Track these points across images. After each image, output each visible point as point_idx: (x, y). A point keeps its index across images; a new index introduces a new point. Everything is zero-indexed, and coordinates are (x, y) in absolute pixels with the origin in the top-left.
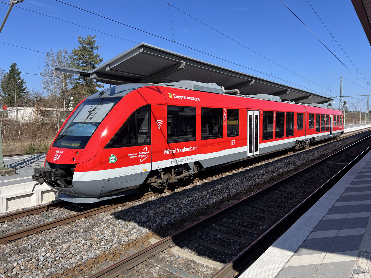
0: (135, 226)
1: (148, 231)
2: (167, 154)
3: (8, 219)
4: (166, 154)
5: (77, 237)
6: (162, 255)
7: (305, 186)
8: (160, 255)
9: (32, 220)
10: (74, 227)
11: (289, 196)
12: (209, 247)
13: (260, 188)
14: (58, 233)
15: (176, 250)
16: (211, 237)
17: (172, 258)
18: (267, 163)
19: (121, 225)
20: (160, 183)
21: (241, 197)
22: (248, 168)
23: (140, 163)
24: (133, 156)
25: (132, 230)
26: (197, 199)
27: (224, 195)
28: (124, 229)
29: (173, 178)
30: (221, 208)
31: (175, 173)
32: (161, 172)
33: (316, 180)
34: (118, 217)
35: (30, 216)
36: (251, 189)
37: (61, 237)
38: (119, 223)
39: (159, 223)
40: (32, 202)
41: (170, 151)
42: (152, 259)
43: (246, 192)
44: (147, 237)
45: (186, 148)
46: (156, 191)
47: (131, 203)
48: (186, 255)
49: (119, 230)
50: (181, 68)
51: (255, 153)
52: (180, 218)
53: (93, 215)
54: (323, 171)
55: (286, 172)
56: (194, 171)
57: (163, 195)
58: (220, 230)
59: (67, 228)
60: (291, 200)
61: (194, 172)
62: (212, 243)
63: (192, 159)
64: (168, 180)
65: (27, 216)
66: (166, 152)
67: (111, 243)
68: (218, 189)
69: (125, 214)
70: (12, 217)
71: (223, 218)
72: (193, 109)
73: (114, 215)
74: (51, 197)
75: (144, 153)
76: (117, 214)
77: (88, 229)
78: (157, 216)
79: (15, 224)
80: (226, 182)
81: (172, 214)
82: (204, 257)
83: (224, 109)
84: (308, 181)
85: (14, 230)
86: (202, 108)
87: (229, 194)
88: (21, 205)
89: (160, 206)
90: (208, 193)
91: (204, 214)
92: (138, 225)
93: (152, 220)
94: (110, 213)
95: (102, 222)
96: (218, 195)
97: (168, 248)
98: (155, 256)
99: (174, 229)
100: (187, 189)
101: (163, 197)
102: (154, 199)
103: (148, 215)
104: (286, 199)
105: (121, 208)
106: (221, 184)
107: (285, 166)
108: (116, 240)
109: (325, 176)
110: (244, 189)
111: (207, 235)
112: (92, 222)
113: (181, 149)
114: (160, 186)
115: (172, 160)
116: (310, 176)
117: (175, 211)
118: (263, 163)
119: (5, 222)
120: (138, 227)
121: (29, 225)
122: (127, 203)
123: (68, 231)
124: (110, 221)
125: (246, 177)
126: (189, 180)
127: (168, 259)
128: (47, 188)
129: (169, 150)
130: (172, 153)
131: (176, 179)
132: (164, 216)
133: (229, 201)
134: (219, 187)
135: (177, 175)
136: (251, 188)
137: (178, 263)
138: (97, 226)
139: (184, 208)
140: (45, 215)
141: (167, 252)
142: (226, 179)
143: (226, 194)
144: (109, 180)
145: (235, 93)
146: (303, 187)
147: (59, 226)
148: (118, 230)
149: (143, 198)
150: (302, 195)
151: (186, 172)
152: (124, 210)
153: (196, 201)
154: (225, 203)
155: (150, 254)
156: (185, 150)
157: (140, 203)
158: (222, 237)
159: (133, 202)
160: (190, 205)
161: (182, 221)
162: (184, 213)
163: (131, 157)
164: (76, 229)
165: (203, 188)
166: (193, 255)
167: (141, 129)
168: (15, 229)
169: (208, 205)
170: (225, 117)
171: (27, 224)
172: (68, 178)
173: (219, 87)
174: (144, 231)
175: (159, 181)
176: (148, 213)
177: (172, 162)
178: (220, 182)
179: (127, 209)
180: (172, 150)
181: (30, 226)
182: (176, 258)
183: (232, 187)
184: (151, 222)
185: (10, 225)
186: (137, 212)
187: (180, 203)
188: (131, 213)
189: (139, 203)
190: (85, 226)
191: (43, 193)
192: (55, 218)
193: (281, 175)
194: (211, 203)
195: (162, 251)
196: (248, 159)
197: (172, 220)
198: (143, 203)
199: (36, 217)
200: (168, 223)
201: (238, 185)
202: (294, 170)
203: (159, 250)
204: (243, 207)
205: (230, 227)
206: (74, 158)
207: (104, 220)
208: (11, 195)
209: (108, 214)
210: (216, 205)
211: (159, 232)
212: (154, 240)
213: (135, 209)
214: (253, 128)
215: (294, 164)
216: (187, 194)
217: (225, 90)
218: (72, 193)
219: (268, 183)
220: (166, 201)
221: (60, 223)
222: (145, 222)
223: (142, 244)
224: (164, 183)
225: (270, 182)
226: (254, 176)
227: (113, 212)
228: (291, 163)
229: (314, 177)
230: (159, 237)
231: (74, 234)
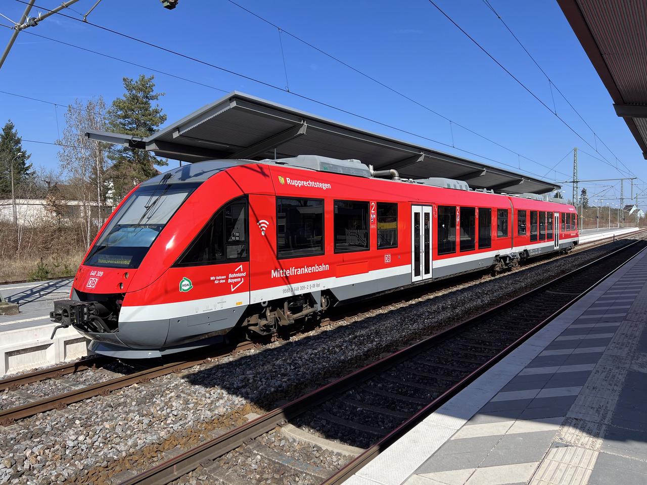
0: (223, 394)
1: (244, 402)
2: (277, 277)
3: (10, 386)
4: (275, 278)
5: (126, 412)
6: (265, 437)
7: (506, 330)
8: (263, 438)
9: (51, 388)
10: (121, 398)
11: (478, 346)
12: (343, 426)
13: (431, 333)
14: (94, 407)
15: (290, 431)
16: (347, 410)
17: (283, 443)
18: (446, 294)
19: (200, 393)
20: (265, 326)
21: (399, 348)
22: (413, 302)
23: (231, 293)
24: (219, 280)
25: (218, 400)
26: (326, 351)
27: (370, 345)
28: (204, 399)
29: (286, 317)
30: (365, 365)
31: (290, 309)
32: (266, 307)
33: (526, 320)
34: (194, 381)
35: (46, 381)
36: (416, 335)
37: (100, 413)
38: (196, 390)
39: (262, 389)
40: (48, 359)
41: (281, 271)
42: (250, 444)
43: (408, 340)
44: (242, 412)
45: (308, 267)
46: (257, 339)
47: (216, 360)
48: (306, 438)
49: (196, 401)
50: (301, 135)
51: (424, 277)
52: (298, 382)
53: (152, 379)
54: (538, 306)
55: (477, 308)
56: (322, 306)
57: (270, 346)
58: (362, 400)
59: (109, 399)
60: (480, 352)
61: (322, 308)
62: (348, 419)
63: (318, 285)
64: (278, 321)
65: (41, 381)
66: (274, 274)
67: (184, 420)
68: (362, 336)
69: (206, 376)
70: (16, 383)
71: (368, 381)
72: (321, 202)
73: (187, 378)
74: (80, 351)
75: (237, 275)
76: (192, 376)
77: (144, 400)
78: (258, 379)
79: (21, 393)
80: (376, 324)
81: (284, 375)
82: (333, 441)
83: (372, 203)
84: (512, 323)
85: (20, 403)
86: (336, 202)
87: (379, 344)
88: (30, 364)
89: (264, 364)
90: (344, 342)
91: (338, 374)
92: (227, 393)
93: (251, 385)
94: (180, 375)
95: (168, 389)
96: (360, 345)
97: (277, 428)
98: (255, 439)
99: (287, 398)
100: (310, 336)
101: (270, 350)
102: (255, 353)
103: (243, 376)
104: (473, 351)
105: (198, 367)
106: (366, 328)
107: (476, 299)
108: (192, 415)
109: (541, 313)
110: (405, 336)
111: (340, 407)
112: (151, 389)
113: (299, 269)
114: (263, 331)
115: (285, 287)
116: (516, 315)
117: (289, 370)
118: (440, 294)
119: (4, 390)
120: (228, 396)
121: (45, 395)
122: (209, 359)
123: (112, 404)
124: (180, 388)
125: (408, 316)
126: (313, 322)
127: (276, 444)
128: (73, 336)
129: (279, 270)
130: (284, 276)
131: (290, 318)
132: (270, 378)
133: (379, 355)
134: (363, 332)
135: (294, 313)
136: (416, 333)
137: (292, 449)
138: (160, 396)
139: (304, 367)
140: (71, 379)
141: (274, 434)
142: (375, 320)
143: (375, 343)
144: (178, 320)
145: (391, 177)
146: (502, 332)
147: (96, 396)
148: (194, 400)
149: (235, 351)
150: (500, 344)
151: (309, 307)
152: (203, 371)
153: (325, 355)
154: (373, 357)
155: (247, 437)
156: (307, 270)
157: (231, 359)
158: (365, 410)
159: (219, 357)
160: (313, 361)
161: (299, 386)
162: (304, 373)
163: (216, 282)
164: (125, 401)
165: (337, 335)
166: (317, 437)
167: (233, 236)
168: (22, 402)
169: (343, 360)
170: (374, 216)
171: (42, 394)
172: (111, 317)
173: (364, 166)
174: (236, 402)
175: (263, 322)
176: (243, 374)
177: (284, 291)
178: (366, 325)
179: (208, 369)
180: (284, 271)
181: (47, 397)
182: (289, 442)
183: (384, 332)
184: (249, 388)
185: (13, 396)
186: (226, 373)
187: (297, 358)
188: (216, 374)
189: (228, 359)
190: (140, 396)
191: (67, 343)
192: (88, 384)
193: (468, 312)
194: (349, 358)
195: (267, 432)
196: (415, 286)
197: (284, 384)
198: (235, 359)
199: (56, 383)
200: (277, 389)
201: (395, 329)
202: (490, 305)
203: (261, 430)
204: (401, 363)
205: (379, 395)
206: (121, 284)
207: (170, 386)
208: (14, 347)
209: (177, 377)
210: (357, 360)
211: (263, 403)
212: (253, 415)
213: (222, 368)
214: (421, 234)
215: (491, 295)
216: (310, 345)
217: (374, 170)
218: (117, 341)
219: (446, 325)
220: (275, 355)
221: (97, 392)
222: (238, 388)
223: (234, 422)
224: (272, 326)
225: (449, 324)
226: (422, 315)
227: (185, 374)
228: (487, 294)
229: (523, 316)
230: (262, 411)
231: (122, 409)
